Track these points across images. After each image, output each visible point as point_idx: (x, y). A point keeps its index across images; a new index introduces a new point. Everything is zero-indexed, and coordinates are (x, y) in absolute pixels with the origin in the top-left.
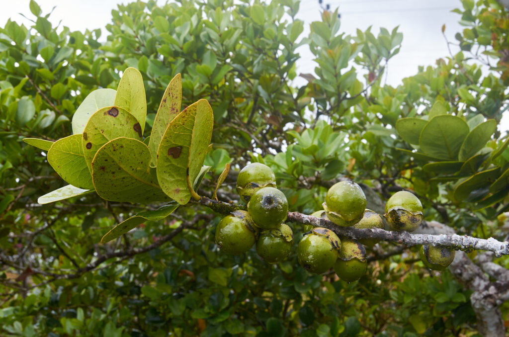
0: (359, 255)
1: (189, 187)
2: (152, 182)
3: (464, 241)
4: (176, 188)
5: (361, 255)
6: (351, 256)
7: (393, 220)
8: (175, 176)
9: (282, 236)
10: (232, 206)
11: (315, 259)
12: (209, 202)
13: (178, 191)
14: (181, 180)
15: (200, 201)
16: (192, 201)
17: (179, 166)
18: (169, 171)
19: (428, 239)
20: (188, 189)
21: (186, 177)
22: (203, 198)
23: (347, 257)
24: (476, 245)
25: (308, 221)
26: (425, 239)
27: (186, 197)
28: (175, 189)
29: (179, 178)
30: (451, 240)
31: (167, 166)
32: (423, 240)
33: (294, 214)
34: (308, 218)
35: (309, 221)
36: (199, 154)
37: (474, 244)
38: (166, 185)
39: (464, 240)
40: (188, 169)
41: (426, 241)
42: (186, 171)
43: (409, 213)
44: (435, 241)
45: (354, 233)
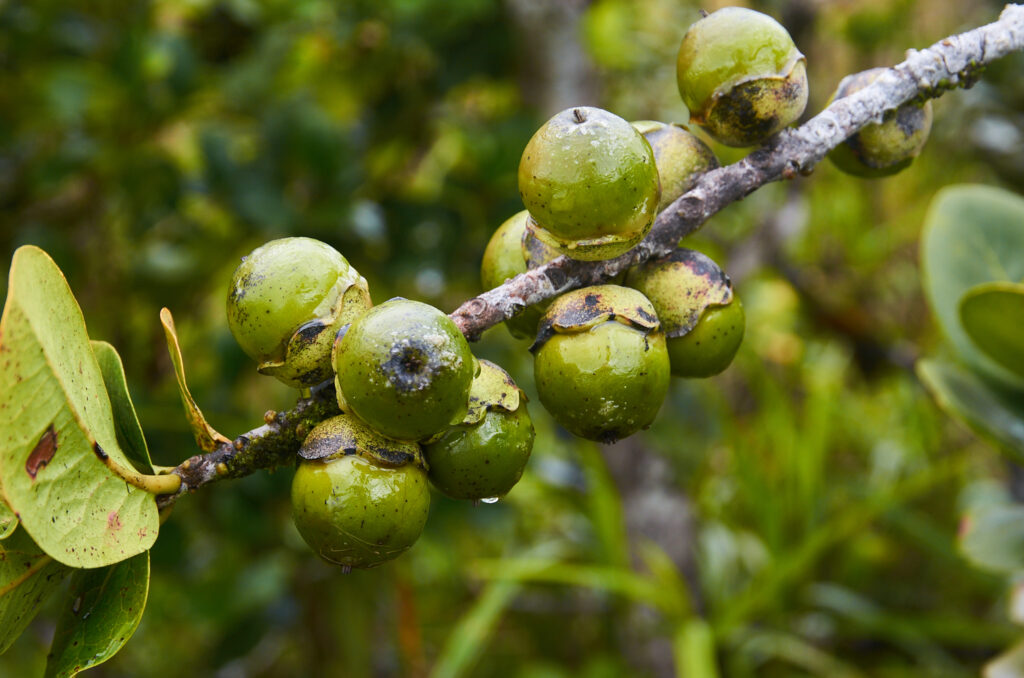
0: (711, 292)
1: (129, 482)
2: (29, 565)
3: (949, 63)
4: (104, 517)
5: (716, 285)
6: (693, 310)
7: (735, 126)
8: (80, 496)
9: (490, 409)
10: (284, 427)
11: (621, 406)
12: (211, 467)
13: (115, 522)
14: (99, 490)
15: (185, 486)
16: (164, 503)
17: (71, 465)
18: (58, 504)
19: (853, 115)
20: (132, 489)
21: (104, 467)
22: (185, 470)
23: (684, 322)
24: (983, 53)
25: (518, 306)
26: (846, 122)
27: (143, 514)
28: (106, 525)
29: (93, 488)
30: (915, 79)
31: (48, 503)
32: (843, 127)
33: (465, 316)
34: (512, 296)
35: (522, 303)
36: (81, 372)
37: (978, 53)
38: (82, 543)
39: (947, 58)
40: (97, 449)
41: (852, 124)
42: (94, 455)
43: (771, 80)
44: (876, 109)
45: (656, 240)
